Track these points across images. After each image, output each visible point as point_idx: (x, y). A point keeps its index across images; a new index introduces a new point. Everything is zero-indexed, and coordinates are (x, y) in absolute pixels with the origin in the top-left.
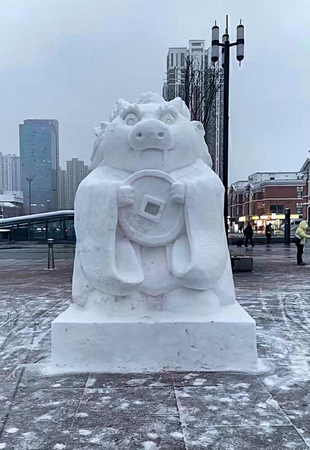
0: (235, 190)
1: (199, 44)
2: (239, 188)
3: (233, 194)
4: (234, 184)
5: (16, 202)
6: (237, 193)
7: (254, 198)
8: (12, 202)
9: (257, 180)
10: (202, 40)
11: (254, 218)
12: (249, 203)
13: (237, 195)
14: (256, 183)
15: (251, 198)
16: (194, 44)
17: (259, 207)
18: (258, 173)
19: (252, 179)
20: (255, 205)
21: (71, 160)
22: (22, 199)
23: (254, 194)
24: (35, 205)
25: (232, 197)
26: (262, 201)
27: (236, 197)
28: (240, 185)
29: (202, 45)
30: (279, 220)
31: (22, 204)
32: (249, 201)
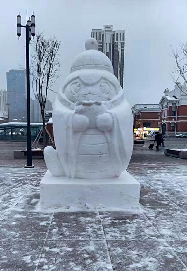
1: (110, 27)
5: (4, 118)
7: (135, 118)
10: (111, 25)
17: (138, 123)
18: (137, 104)
19: (135, 108)
20: (135, 122)
22: (7, 116)
24: (16, 119)
26: (139, 120)
30: (148, 131)
31: (8, 119)
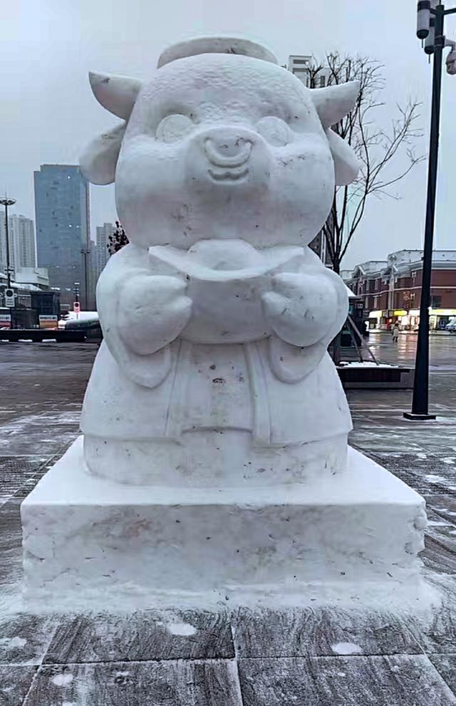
0: (364, 273)
1: (304, 62)
2: (371, 271)
3: (358, 280)
4: (361, 265)
5: (40, 285)
6: (367, 277)
7: (397, 285)
8: (34, 284)
9: (403, 260)
10: (308, 57)
11: (396, 313)
12: (388, 293)
13: (366, 281)
14: (402, 265)
15: (392, 284)
16: (296, 62)
17: (406, 298)
18: (405, 250)
19: (395, 259)
20: (398, 294)
21: (103, 226)
22: (47, 279)
23: (399, 280)
24: (59, 289)
25: (357, 284)
26: (409, 290)
27: (365, 284)
28: (372, 266)
29: (307, 63)
30: (435, 317)
31: (47, 286)
32: (388, 289)
